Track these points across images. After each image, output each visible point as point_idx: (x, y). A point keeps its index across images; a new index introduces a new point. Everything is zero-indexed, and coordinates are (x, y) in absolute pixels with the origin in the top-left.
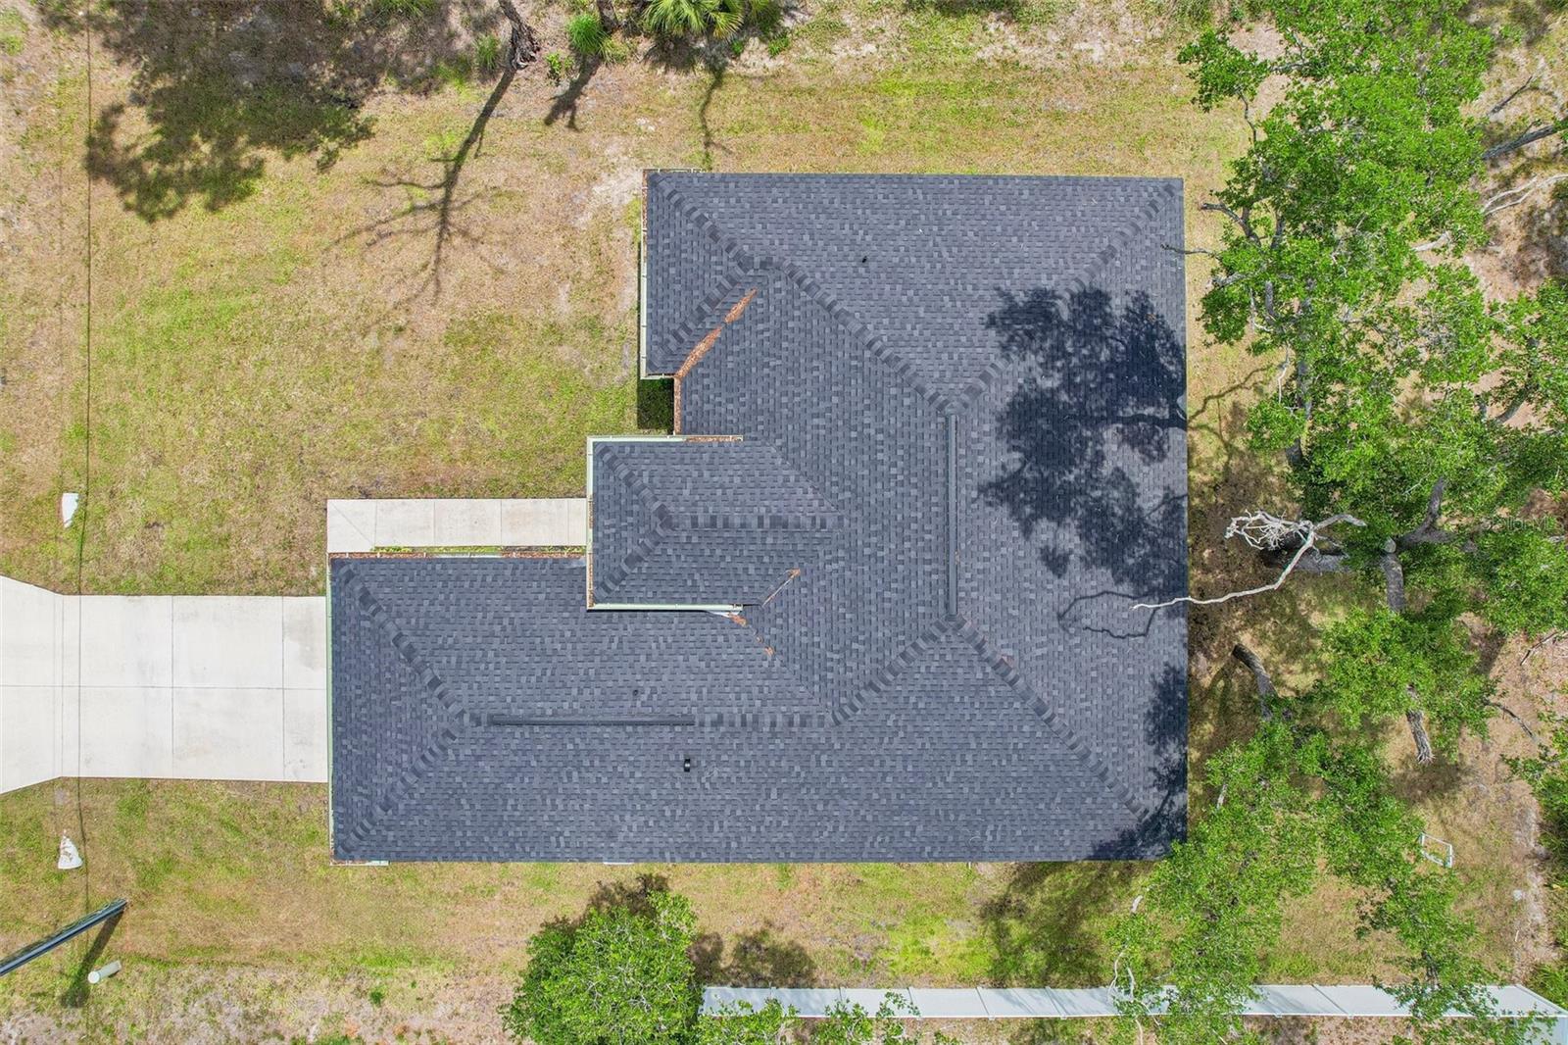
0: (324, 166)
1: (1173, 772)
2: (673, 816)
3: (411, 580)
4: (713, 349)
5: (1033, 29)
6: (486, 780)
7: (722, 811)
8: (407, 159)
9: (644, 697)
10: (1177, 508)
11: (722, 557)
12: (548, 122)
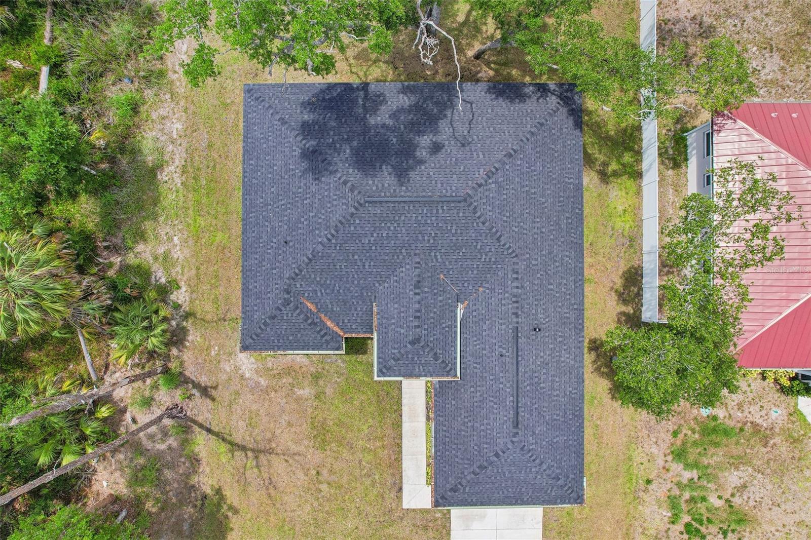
0: (236, 512)
1: (539, 90)
2: (562, 337)
3: (445, 467)
4: (330, 318)
5: (166, 158)
6: (545, 429)
7: (559, 313)
8: (232, 470)
9: (504, 351)
10: (408, 87)
11: (435, 313)
12: (213, 399)
